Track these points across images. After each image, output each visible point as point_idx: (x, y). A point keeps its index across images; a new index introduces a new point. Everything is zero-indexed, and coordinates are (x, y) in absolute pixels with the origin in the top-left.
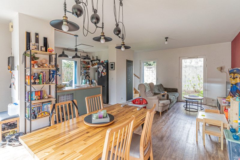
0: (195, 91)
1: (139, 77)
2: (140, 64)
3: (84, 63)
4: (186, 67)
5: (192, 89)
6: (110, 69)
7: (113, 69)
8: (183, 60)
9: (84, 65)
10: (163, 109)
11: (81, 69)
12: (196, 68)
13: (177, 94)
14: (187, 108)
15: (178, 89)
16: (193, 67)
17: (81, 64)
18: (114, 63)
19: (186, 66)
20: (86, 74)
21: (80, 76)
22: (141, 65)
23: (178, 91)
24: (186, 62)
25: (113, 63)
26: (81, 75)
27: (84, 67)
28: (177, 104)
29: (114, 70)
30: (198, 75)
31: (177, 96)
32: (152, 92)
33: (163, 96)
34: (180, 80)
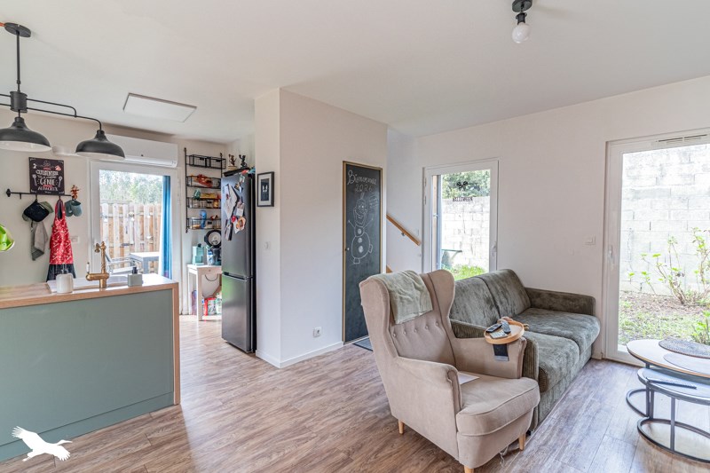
0: (680, 298)
1: (419, 237)
2: (424, 183)
3: (198, 184)
4: (637, 195)
5: (663, 289)
6: (261, 203)
7: (269, 203)
8: (626, 158)
9: (198, 190)
10: (482, 451)
11: (188, 206)
12: (684, 199)
13: (589, 329)
14: (650, 418)
15: (597, 298)
16: (670, 194)
17: (187, 185)
18: (273, 174)
19: (638, 192)
20: (210, 226)
21: (184, 230)
22: (426, 188)
23: (598, 308)
24: (635, 178)
25: (269, 176)
26: (188, 227)
27: (198, 199)
28: (589, 377)
29: (273, 205)
30: (695, 229)
31: (588, 337)
32: (442, 323)
33: (501, 350)
34: (608, 255)
